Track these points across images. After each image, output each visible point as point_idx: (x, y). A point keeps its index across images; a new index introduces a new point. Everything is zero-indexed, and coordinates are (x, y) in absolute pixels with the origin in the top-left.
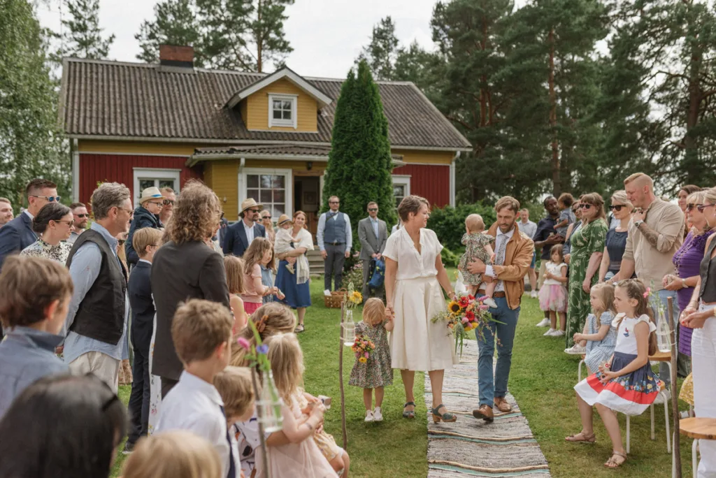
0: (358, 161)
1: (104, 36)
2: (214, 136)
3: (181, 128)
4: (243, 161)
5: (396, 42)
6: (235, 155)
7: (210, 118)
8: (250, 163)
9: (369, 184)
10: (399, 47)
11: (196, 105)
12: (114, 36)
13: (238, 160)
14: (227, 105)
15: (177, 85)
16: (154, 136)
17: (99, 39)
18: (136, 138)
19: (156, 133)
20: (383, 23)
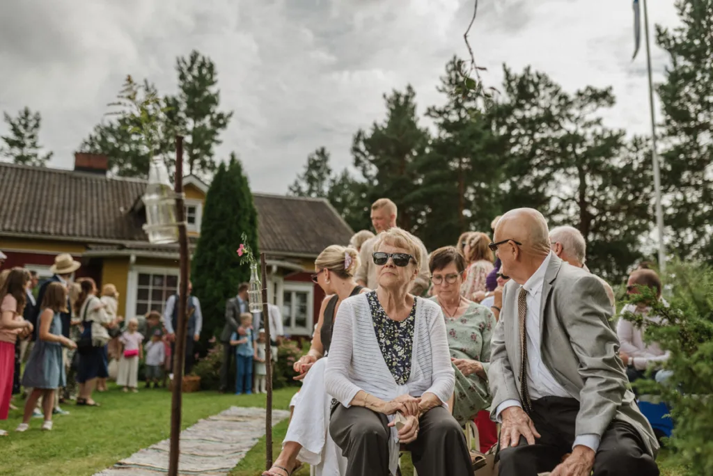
0: (222, 248)
1: (42, 153)
2: (113, 235)
3: (80, 227)
4: (133, 259)
5: (329, 172)
6: (125, 252)
7: (112, 220)
8: (141, 261)
9: (232, 270)
10: (332, 176)
11: (101, 208)
12: (52, 154)
13: (127, 258)
14: (133, 209)
15: (87, 190)
16: (49, 234)
17: (36, 155)
18: (30, 236)
19: (52, 231)
20: (317, 153)
